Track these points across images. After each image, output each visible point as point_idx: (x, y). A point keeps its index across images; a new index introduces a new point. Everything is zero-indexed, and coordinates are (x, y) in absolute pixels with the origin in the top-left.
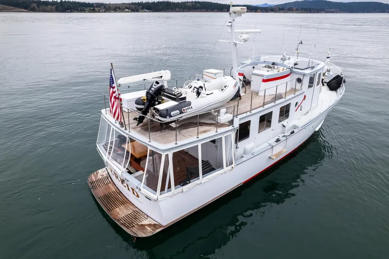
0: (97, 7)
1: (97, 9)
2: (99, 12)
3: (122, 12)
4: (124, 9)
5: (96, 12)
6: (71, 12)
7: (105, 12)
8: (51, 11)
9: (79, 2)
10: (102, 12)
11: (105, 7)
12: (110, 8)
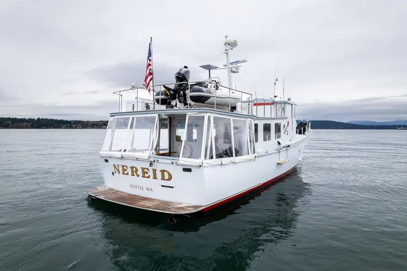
0: (74, 124)
1: (74, 126)
2: (75, 128)
3: (99, 128)
4: (102, 126)
5: (73, 128)
6: (46, 128)
7: (82, 128)
8: (26, 127)
9: (56, 120)
10: (79, 128)
11: (82, 124)
12: (88, 125)
